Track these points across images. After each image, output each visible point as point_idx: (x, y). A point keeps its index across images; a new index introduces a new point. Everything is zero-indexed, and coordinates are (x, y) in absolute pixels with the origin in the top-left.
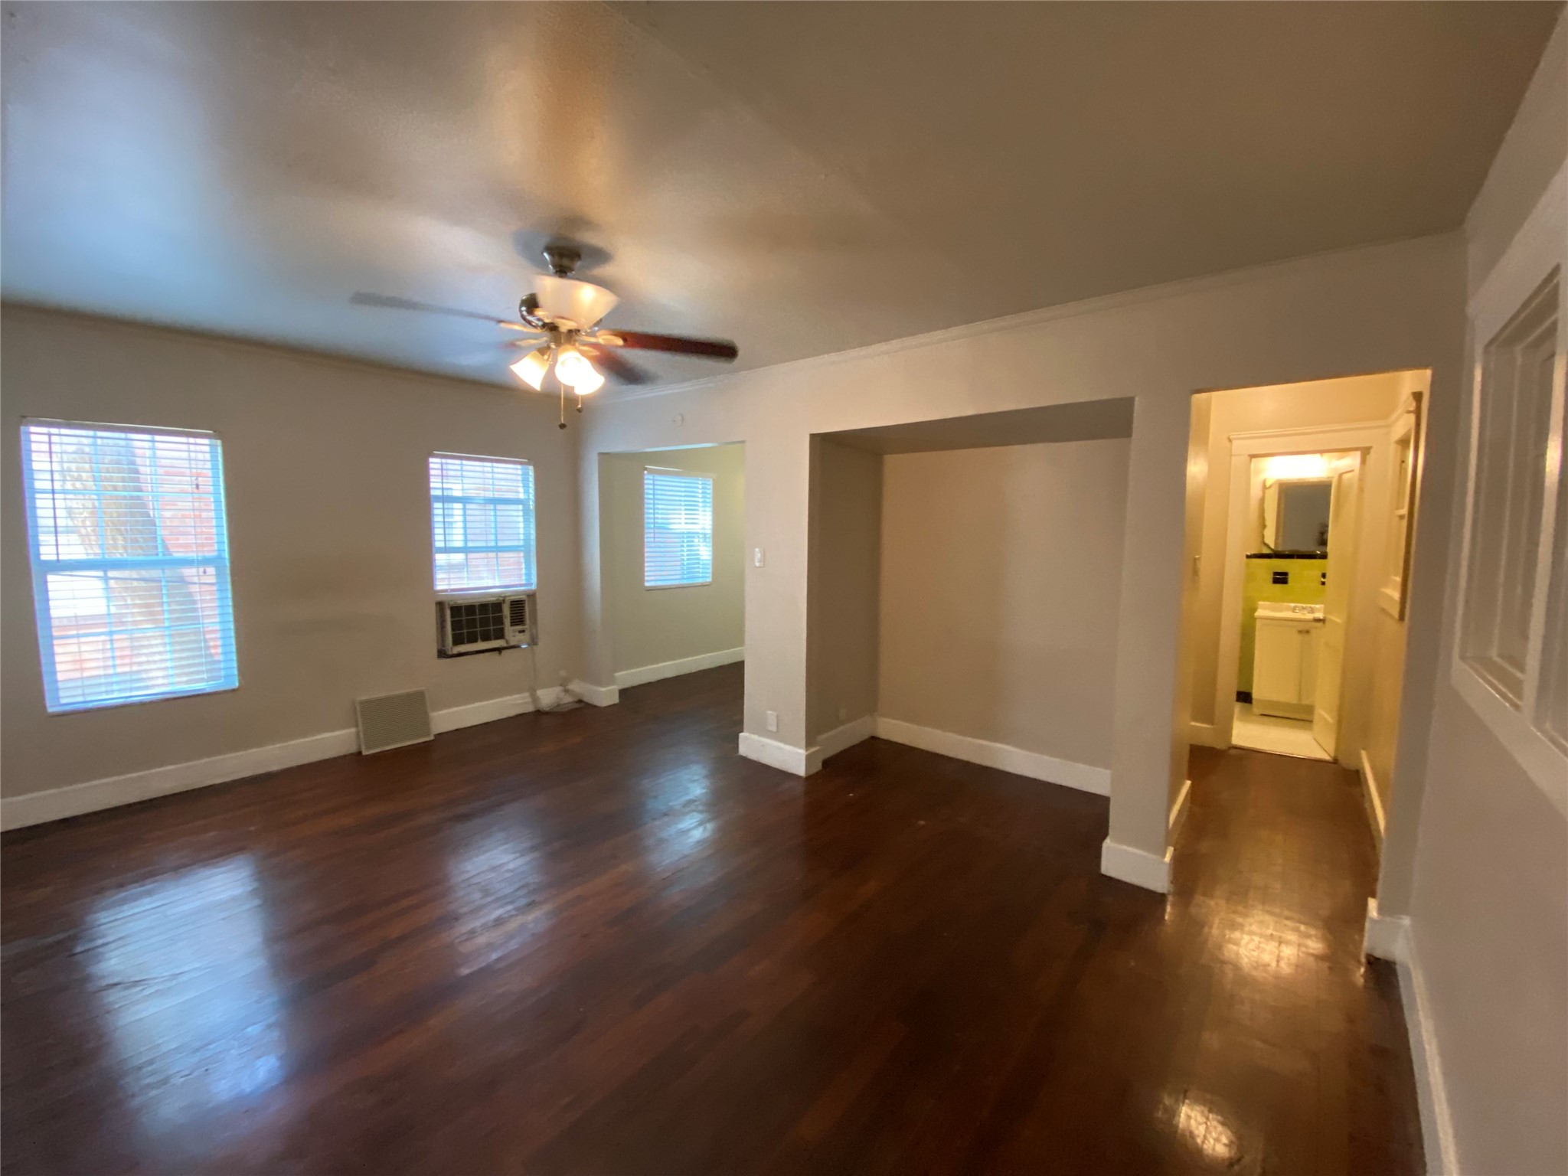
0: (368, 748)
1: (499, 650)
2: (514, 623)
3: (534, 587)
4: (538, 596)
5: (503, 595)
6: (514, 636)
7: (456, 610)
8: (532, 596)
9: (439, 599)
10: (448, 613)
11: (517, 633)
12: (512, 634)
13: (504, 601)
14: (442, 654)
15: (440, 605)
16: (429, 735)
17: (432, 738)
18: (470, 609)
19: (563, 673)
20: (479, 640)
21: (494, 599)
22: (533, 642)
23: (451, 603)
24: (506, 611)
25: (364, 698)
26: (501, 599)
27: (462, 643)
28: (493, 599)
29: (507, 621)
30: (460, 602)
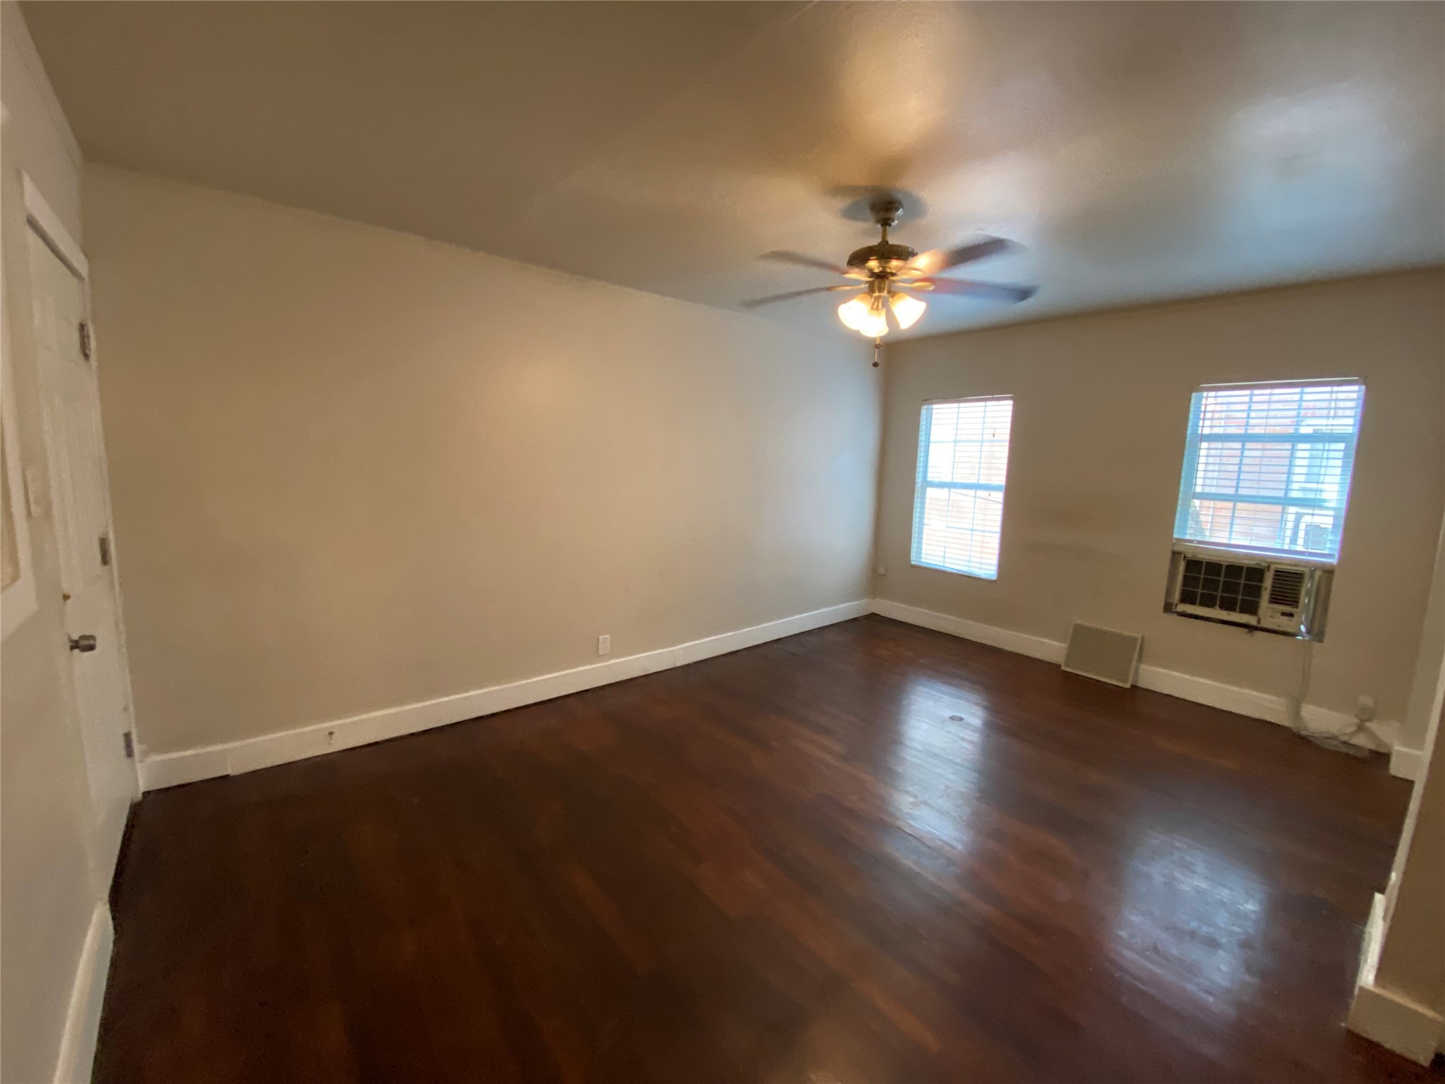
0: (1067, 665)
1: (1250, 628)
2: (1274, 600)
3: (1334, 561)
4: (1337, 573)
5: (1269, 560)
6: (1272, 617)
7: (1194, 565)
8: (1329, 572)
9: (1177, 548)
10: (1182, 566)
11: (1279, 614)
12: (1269, 612)
13: (1268, 567)
14: (1168, 608)
15: (1176, 555)
16: (1126, 682)
17: (1128, 686)
18: (1213, 568)
19: (1366, 701)
20: (1217, 606)
21: (1254, 562)
22: (1317, 634)
23: (1189, 556)
24: (1268, 583)
25: (1079, 622)
26: (1265, 565)
27: (1193, 603)
28: (1252, 563)
29: (1265, 596)
30: (1200, 556)
